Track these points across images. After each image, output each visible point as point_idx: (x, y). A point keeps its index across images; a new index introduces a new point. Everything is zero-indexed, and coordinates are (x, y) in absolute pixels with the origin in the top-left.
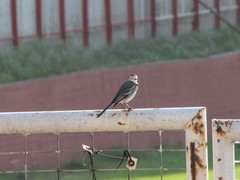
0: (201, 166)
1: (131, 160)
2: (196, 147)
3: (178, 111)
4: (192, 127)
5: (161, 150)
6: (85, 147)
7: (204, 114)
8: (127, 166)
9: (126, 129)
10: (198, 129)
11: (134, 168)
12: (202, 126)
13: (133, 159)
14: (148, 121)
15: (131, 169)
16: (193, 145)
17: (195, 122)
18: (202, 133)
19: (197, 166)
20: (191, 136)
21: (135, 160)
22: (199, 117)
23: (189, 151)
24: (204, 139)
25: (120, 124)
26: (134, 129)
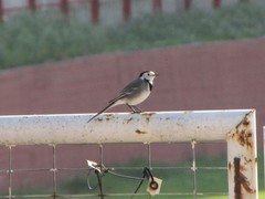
0: (249, 190)
1: (153, 182)
2: (242, 163)
3: (217, 115)
4: (236, 137)
5: (194, 168)
6: (90, 163)
7: (253, 119)
8: (148, 190)
9: (146, 139)
10: (244, 139)
11: (157, 192)
12: (250, 135)
13: (156, 179)
14: (176, 128)
15: (153, 193)
16: (237, 161)
17: (240, 130)
18: (249, 144)
19: (243, 190)
20: (235, 150)
21: (159, 181)
22: (246, 123)
23: (233, 169)
24: (252, 153)
25: (138, 132)
26: (157, 139)
